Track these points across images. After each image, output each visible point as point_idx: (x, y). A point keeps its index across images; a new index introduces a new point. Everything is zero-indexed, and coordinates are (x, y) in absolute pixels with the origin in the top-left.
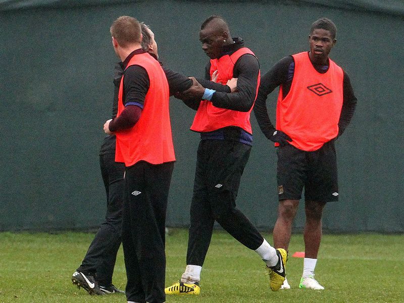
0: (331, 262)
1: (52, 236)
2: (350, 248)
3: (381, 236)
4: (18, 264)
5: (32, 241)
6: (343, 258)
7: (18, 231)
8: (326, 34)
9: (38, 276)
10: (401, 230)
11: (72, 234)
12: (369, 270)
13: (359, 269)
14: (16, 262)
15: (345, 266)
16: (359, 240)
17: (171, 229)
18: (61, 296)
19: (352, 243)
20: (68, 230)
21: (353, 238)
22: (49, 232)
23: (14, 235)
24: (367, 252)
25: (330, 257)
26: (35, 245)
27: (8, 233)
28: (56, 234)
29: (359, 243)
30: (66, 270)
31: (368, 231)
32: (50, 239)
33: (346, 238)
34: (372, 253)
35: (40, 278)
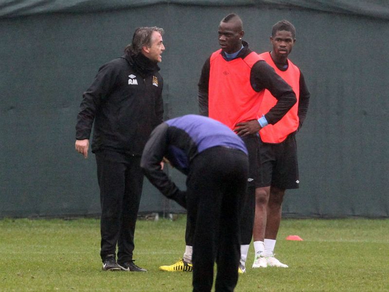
0: (321, 244)
1: (66, 222)
2: (338, 231)
3: (367, 221)
4: (35, 247)
5: (48, 227)
6: (333, 240)
7: (35, 217)
8: (288, 35)
9: (53, 258)
10: (386, 215)
11: (85, 220)
12: (356, 252)
13: (346, 250)
14: (33, 246)
15: (334, 248)
16: (347, 224)
17: (174, 215)
18: (75, 277)
19: (340, 227)
20: (81, 216)
21: (341, 222)
22: (63, 218)
23: (31, 221)
24: (354, 236)
25: (320, 240)
26: (51, 230)
27: (26, 219)
28: (70, 220)
29: (347, 226)
30: (79, 253)
31: (355, 216)
32: (64, 225)
33: (336, 222)
34: (359, 236)
35: (55, 260)
